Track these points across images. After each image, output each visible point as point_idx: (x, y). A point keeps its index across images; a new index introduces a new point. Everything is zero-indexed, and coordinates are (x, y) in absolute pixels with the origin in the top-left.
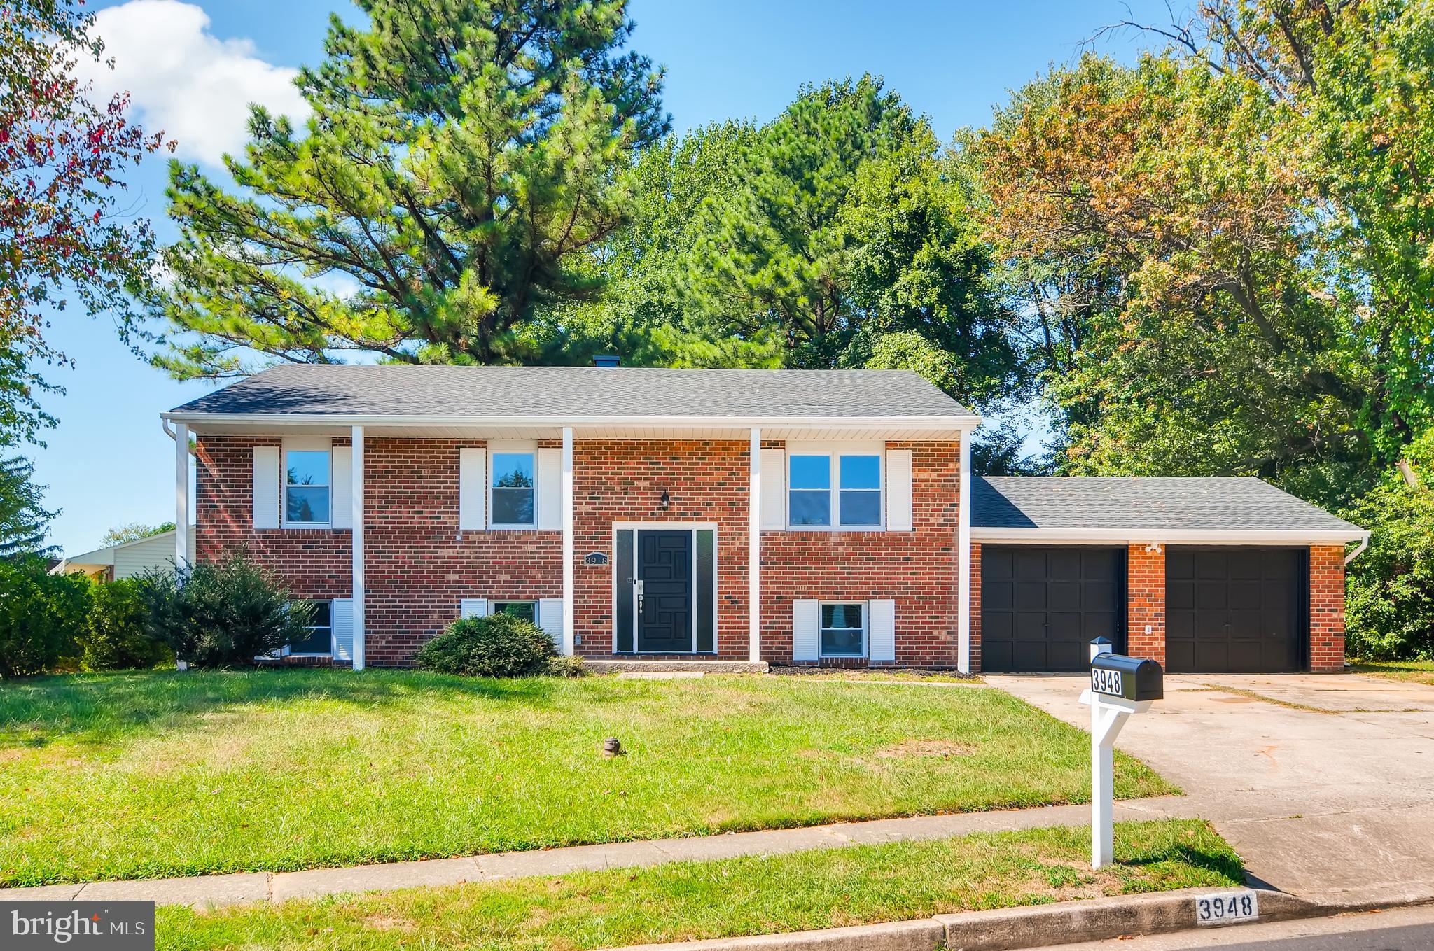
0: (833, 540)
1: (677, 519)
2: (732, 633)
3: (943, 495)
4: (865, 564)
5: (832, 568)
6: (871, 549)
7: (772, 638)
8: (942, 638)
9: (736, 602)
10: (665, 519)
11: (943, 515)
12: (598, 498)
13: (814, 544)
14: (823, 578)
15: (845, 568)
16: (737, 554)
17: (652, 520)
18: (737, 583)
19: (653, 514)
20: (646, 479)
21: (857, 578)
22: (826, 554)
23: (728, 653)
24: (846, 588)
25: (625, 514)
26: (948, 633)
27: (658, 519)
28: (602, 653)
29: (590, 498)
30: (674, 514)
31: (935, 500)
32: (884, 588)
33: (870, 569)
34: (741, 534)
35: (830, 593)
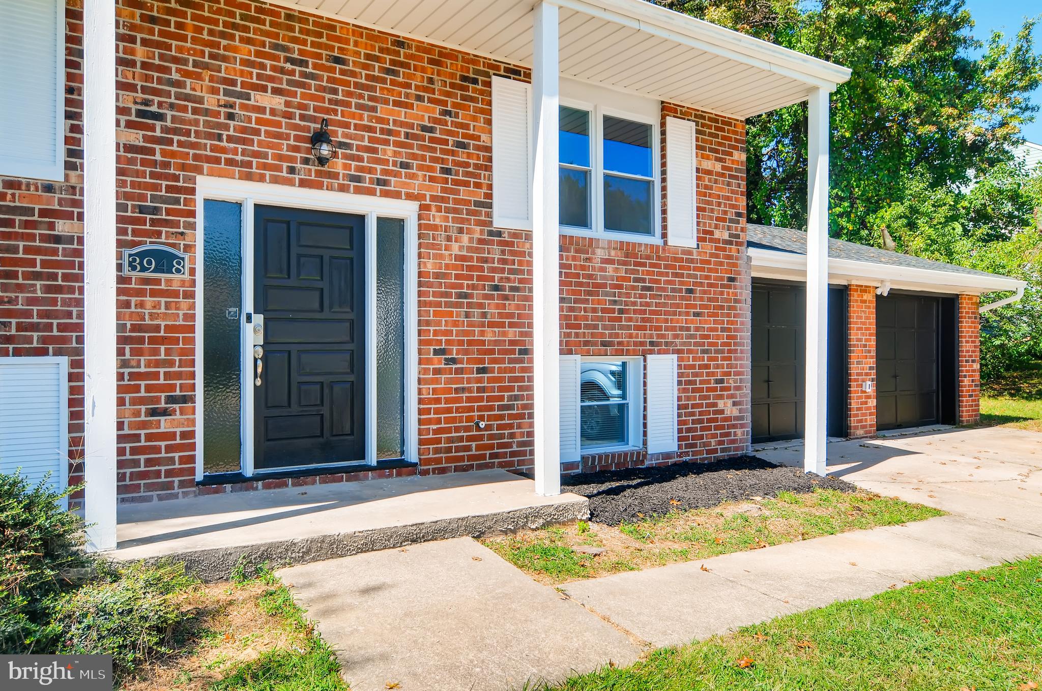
0: (600, 254)
1: (343, 189)
2: (447, 420)
3: (728, 198)
4: (641, 296)
5: (599, 302)
6: (648, 273)
7: (511, 426)
8: (728, 413)
9: (454, 361)
10: (319, 186)
11: (729, 228)
12: (160, 117)
13: (574, 258)
14: (586, 318)
15: (615, 302)
16: (455, 267)
17: (289, 182)
18: (455, 324)
19: (292, 170)
20: (276, 91)
21: (630, 319)
22: (590, 277)
23: (438, 461)
24: (617, 336)
25: (230, 162)
26: (735, 404)
27: (303, 184)
28: (169, 486)
29: (140, 114)
30: (335, 176)
31: (719, 204)
32: (663, 336)
33: (648, 304)
34: (461, 231)
35: (595, 344)
